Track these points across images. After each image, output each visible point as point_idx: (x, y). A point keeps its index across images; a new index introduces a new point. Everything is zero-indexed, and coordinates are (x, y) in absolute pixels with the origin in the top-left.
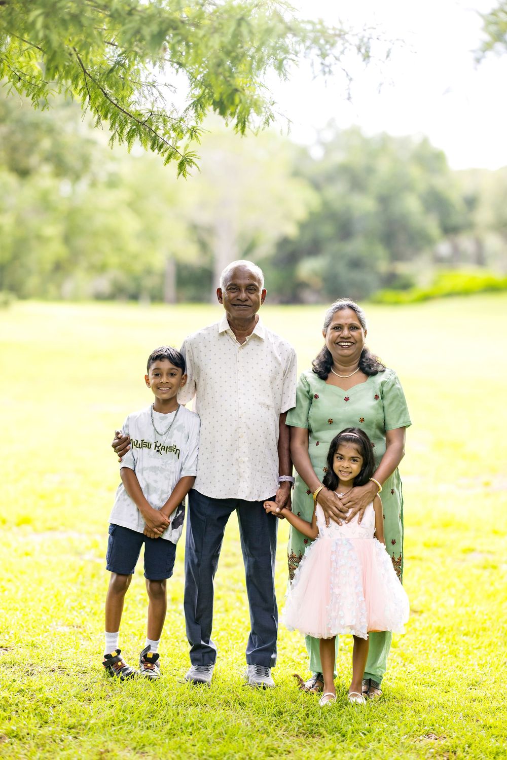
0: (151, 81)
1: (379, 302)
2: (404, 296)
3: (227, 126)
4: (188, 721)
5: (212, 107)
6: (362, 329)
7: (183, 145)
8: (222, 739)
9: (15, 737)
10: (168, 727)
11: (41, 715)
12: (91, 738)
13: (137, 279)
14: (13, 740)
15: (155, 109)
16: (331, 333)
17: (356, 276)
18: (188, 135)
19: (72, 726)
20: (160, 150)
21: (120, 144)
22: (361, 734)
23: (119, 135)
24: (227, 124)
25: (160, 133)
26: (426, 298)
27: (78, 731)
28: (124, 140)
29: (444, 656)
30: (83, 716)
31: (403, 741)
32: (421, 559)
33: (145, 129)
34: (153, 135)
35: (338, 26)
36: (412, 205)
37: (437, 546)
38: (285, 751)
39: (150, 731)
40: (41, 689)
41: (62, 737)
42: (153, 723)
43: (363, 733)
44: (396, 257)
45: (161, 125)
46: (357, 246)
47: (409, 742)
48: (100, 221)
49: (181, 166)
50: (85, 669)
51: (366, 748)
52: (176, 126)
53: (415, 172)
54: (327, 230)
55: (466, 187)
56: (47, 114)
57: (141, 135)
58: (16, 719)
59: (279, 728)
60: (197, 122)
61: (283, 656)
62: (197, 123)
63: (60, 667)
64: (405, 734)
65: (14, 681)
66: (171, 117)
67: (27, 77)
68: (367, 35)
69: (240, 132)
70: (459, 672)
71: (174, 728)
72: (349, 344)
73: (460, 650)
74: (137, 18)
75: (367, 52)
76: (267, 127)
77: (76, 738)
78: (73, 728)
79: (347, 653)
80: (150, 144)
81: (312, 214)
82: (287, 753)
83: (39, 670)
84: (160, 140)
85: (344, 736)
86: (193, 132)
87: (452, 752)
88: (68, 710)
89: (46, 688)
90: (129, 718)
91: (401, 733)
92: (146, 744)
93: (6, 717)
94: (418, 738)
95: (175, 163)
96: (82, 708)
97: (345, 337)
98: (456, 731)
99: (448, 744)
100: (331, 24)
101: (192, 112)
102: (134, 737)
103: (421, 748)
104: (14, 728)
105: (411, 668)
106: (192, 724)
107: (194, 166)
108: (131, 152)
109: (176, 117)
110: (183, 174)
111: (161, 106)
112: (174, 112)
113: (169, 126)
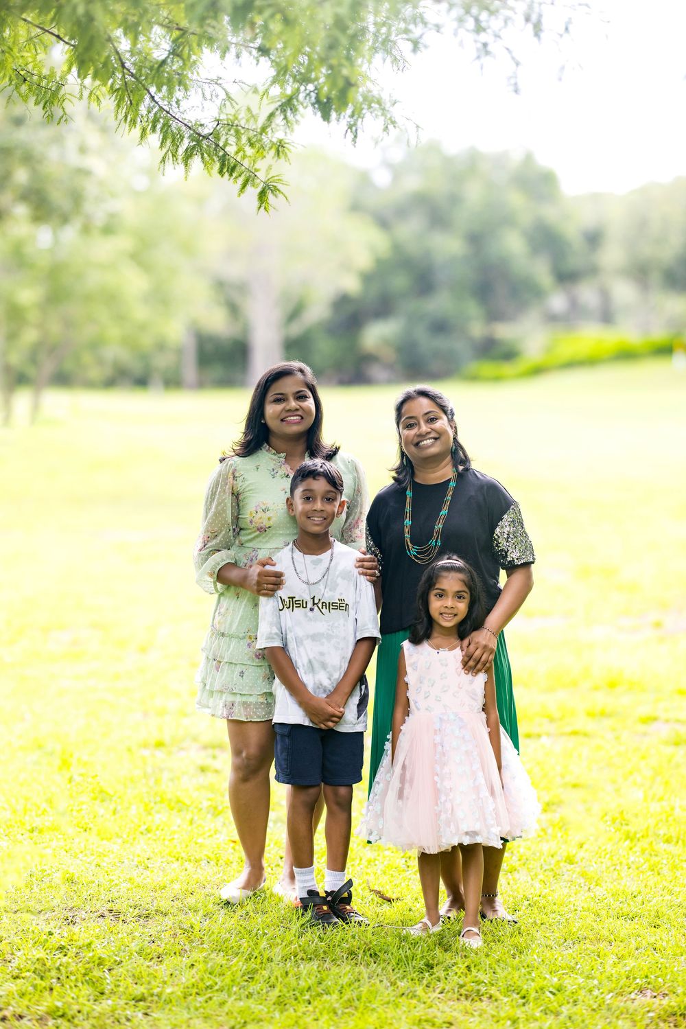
0: (215, 78)
1: (474, 378)
2: (507, 369)
4: (303, 984)
5: (310, 109)
7: (265, 167)
8: (354, 1008)
9: (62, 1016)
10: (276, 992)
11: (94, 983)
12: (169, 1014)
13: (144, 357)
14: (60, 1021)
15: (223, 117)
17: (441, 343)
18: (273, 151)
19: (139, 998)
20: (231, 175)
21: (175, 168)
22: (548, 993)
23: (173, 156)
25: (231, 150)
26: (538, 371)
27: (149, 1005)
28: (179, 161)
29: (642, 872)
30: (153, 982)
31: (608, 1002)
32: (586, 735)
33: (208, 146)
34: (221, 153)
36: (513, 245)
37: (605, 715)
38: (444, 1022)
39: (251, 1001)
40: (90, 944)
41: (127, 1014)
42: (254, 989)
44: (494, 316)
45: (232, 140)
46: (441, 303)
47: (619, 1003)
48: (94, 280)
49: (262, 195)
50: (147, 912)
51: (557, 1014)
52: (254, 140)
53: (516, 200)
54: (400, 282)
56: (22, 135)
57: (202, 155)
58: (59, 990)
59: (431, 989)
60: (286, 133)
62: (286, 135)
63: (111, 911)
64: (610, 991)
65: (51, 934)
66: (246, 127)
67: (35, 78)
69: (351, 142)
70: (668, 897)
71: (284, 995)
73: (662, 863)
77: (146, 1014)
78: (140, 1000)
79: (507, 874)
80: (217, 166)
81: (378, 261)
82: (448, 1025)
83: (83, 917)
84: (232, 160)
85: (525, 997)
86: (280, 148)
87: (681, 1015)
88: (131, 974)
89: (96, 943)
90: (219, 983)
91: (605, 990)
92: (248, 1020)
93: (45, 988)
94: (628, 996)
95: (253, 192)
96: (151, 971)
98: (681, 984)
99: (673, 1004)
101: (279, 119)
102: (230, 1010)
103: (636, 1010)
104: (59, 1004)
105: (599, 892)
106: (309, 988)
107: (280, 196)
108: (189, 178)
109: (254, 127)
110: (265, 208)
111: (233, 112)
112: (252, 120)
113: (244, 139)
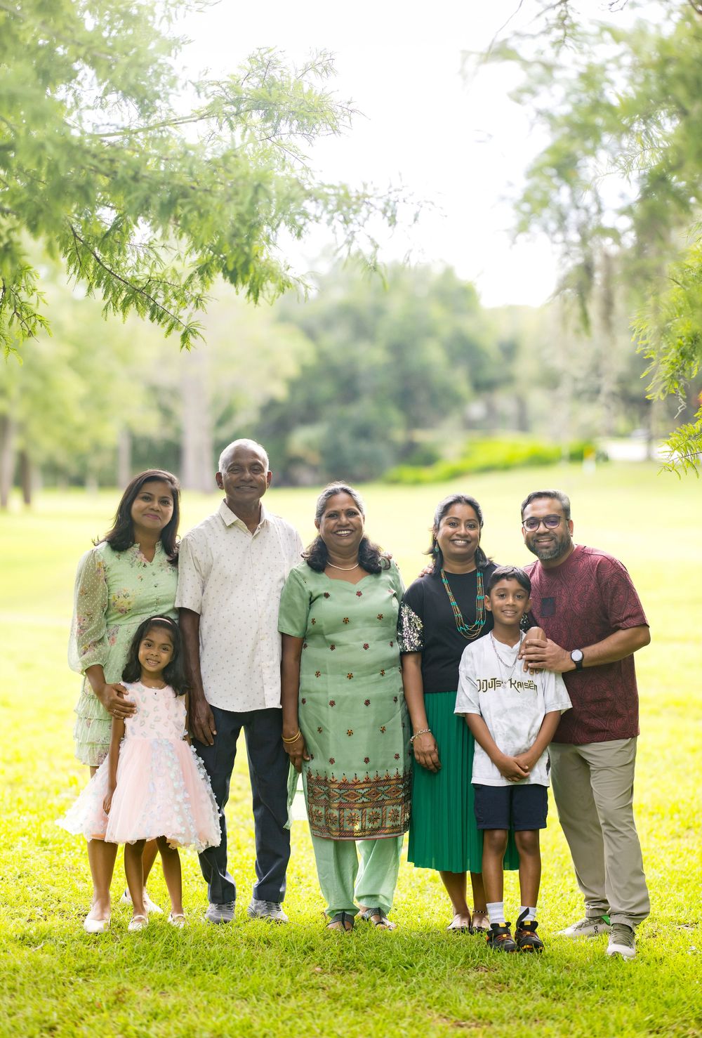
0: (147, 243)
1: (395, 482)
2: (426, 473)
3: (237, 294)
5: (221, 274)
6: (360, 513)
7: (186, 315)
10: (188, 966)
12: (103, 980)
13: (81, 458)
15: (154, 275)
16: (326, 522)
17: (365, 447)
18: (193, 303)
19: (80, 969)
20: (160, 321)
21: (115, 314)
23: (114, 305)
24: (237, 292)
25: (160, 301)
26: (456, 475)
27: (88, 974)
28: (119, 309)
30: (91, 958)
33: (142, 297)
34: (152, 304)
35: (361, 190)
36: (434, 354)
39: (168, 972)
42: (170, 964)
43: (405, 967)
44: (415, 422)
45: (161, 294)
46: (364, 410)
49: (185, 336)
51: (409, 982)
52: (178, 294)
53: (436, 312)
54: (326, 389)
55: (502, 330)
57: (137, 304)
60: (203, 290)
61: (309, 893)
66: (172, 283)
68: (392, 198)
69: (253, 302)
72: (348, 532)
74: (145, 185)
75: (393, 216)
76: (281, 294)
77: (86, 980)
78: (82, 971)
80: (149, 313)
81: (304, 368)
84: (160, 309)
85: (384, 971)
86: (198, 300)
87: (505, 983)
90: (143, 959)
92: (165, 984)
94: (466, 970)
95: (177, 335)
96: (89, 951)
97: (344, 524)
99: (500, 975)
100: (355, 188)
101: (197, 280)
102: (151, 977)
103: (470, 980)
107: (198, 337)
108: (126, 322)
109: (178, 284)
110: (187, 347)
111: (161, 272)
112: (177, 278)
113: (170, 293)
